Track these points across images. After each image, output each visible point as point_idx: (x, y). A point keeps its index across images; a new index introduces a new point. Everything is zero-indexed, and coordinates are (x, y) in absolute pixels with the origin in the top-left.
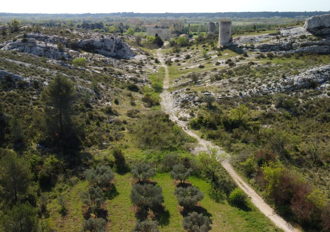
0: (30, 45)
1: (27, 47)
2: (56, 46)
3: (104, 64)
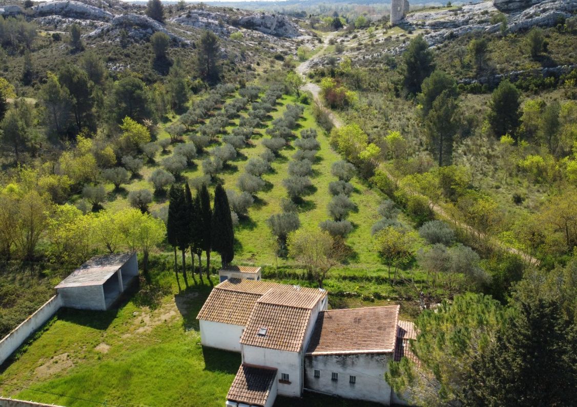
0: (194, 20)
1: (190, 22)
2: (217, 22)
3: (260, 39)
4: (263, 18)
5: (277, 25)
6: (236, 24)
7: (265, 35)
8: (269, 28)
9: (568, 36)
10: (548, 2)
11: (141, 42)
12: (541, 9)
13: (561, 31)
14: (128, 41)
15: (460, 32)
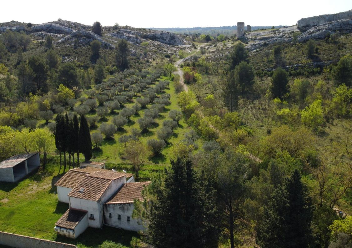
0: (121, 35)
1: (119, 36)
2: (134, 36)
3: (159, 46)
4: (162, 34)
5: (170, 39)
6: (146, 37)
7: (162, 44)
8: (165, 40)
9: (331, 45)
10: (322, 25)
11: (86, 46)
12: (317, 29)
13: (327, 41)
14: (79, 45)
15: (270, 42)
